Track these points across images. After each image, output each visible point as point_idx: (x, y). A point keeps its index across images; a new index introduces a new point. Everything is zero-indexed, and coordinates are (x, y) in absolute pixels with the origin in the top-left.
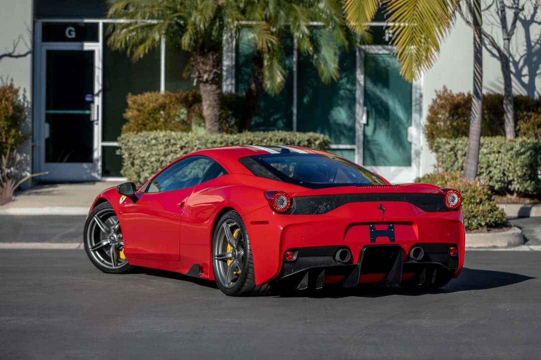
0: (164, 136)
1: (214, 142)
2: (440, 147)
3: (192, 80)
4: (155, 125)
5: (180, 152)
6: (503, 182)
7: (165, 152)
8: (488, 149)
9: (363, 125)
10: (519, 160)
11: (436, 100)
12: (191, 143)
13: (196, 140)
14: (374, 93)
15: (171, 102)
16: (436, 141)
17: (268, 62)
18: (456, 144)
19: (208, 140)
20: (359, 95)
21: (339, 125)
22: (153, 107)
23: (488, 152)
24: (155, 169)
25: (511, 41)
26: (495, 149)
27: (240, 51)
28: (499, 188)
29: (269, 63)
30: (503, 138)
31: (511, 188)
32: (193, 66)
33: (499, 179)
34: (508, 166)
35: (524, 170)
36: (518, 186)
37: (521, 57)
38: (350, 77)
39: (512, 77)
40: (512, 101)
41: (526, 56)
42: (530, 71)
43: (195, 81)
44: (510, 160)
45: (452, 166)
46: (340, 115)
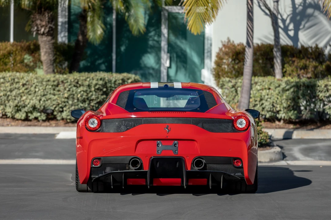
0: (10, 76)
1: (49, 81)
2: (224, 85)
3: (32, 32)
4: (5, 67)
5: (22, 88)
6: (273, 112)
7: (11, 89)
8: (261, 86)
9: (166, 68)
10: (284, 95)
11: (222, 48)
12: (30, 81)
13: (34, 79)
14: (176, 43)
15: (17, 50)
16: (221, 80)
17: (90, 18)
18: (236, 83)
19: (43, 79)
20: (164, 44)
21: (149, 68)
22: (3, 54)
23: (261, 88)
24: (3, 102)
25: (279, 3)
26: (267, 87)
27: (72, 11)
28: (270, 116)
29: (92, 19)
30: (273, 78)
31: (279, 116)
32: (33, 22)
33: (269, 109)
34: (276, 99)
35: (289, 103)
36: (284, 115)
37: (288, 16)
38: (157, 30)
39: (280, 30)
40: (280, 49)
41: (291, 16)
42: (294, 27)
43: (35, 33)
44: (278, 95)
45: (233, 99)
46: (149, 60)
